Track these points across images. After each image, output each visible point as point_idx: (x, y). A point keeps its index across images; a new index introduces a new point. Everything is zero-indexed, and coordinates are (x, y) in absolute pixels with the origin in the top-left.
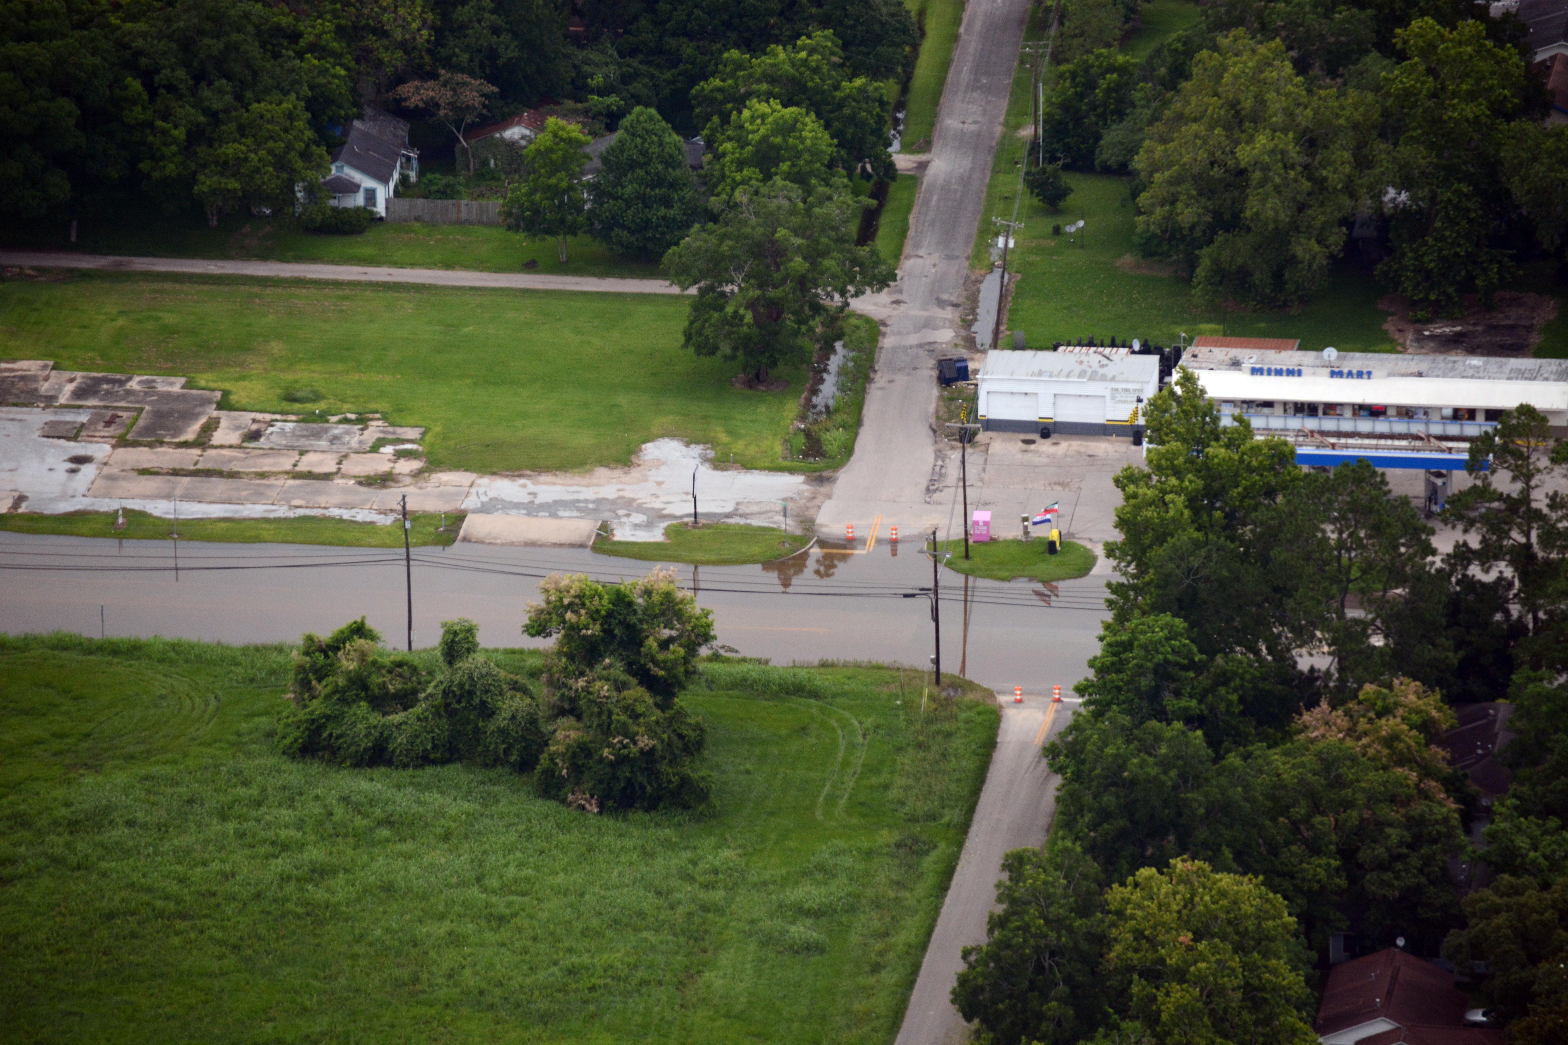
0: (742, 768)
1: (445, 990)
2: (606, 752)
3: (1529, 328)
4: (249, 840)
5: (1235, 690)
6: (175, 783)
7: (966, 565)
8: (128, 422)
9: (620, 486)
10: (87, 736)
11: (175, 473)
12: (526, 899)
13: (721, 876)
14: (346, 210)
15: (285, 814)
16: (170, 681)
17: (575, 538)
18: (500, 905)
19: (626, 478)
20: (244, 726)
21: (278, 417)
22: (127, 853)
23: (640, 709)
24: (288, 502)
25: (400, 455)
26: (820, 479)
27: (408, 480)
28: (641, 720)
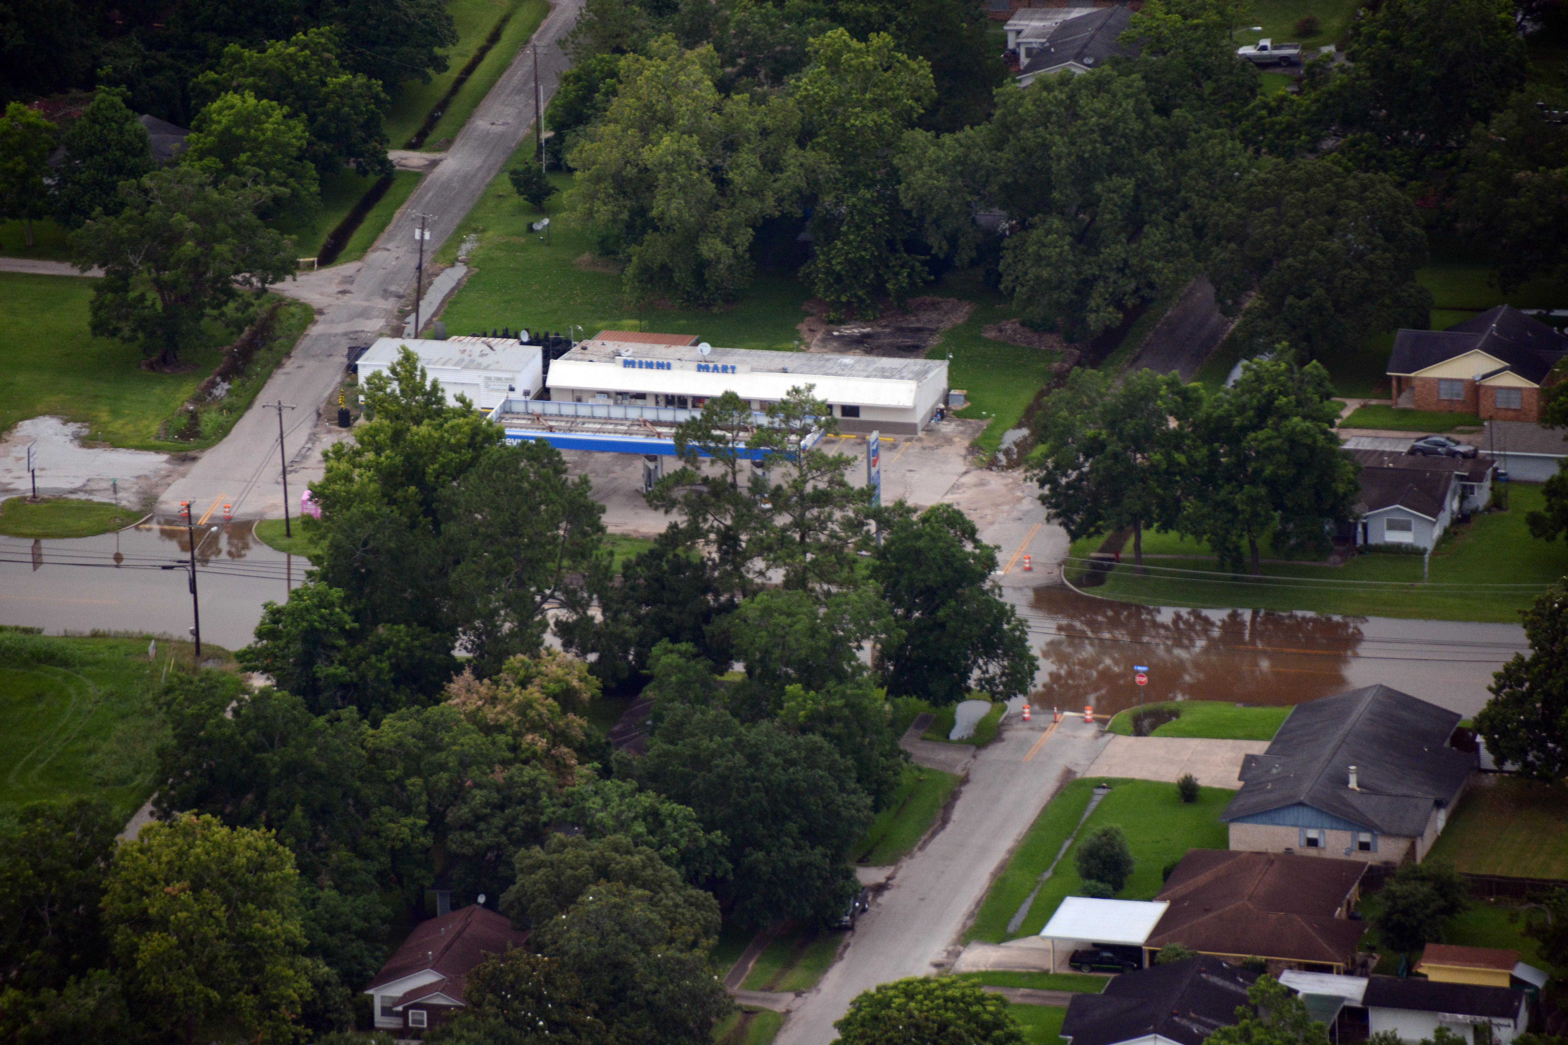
3: (932, 332)
5: (389, 658)
7: (286, 542)
26: (184, 458)
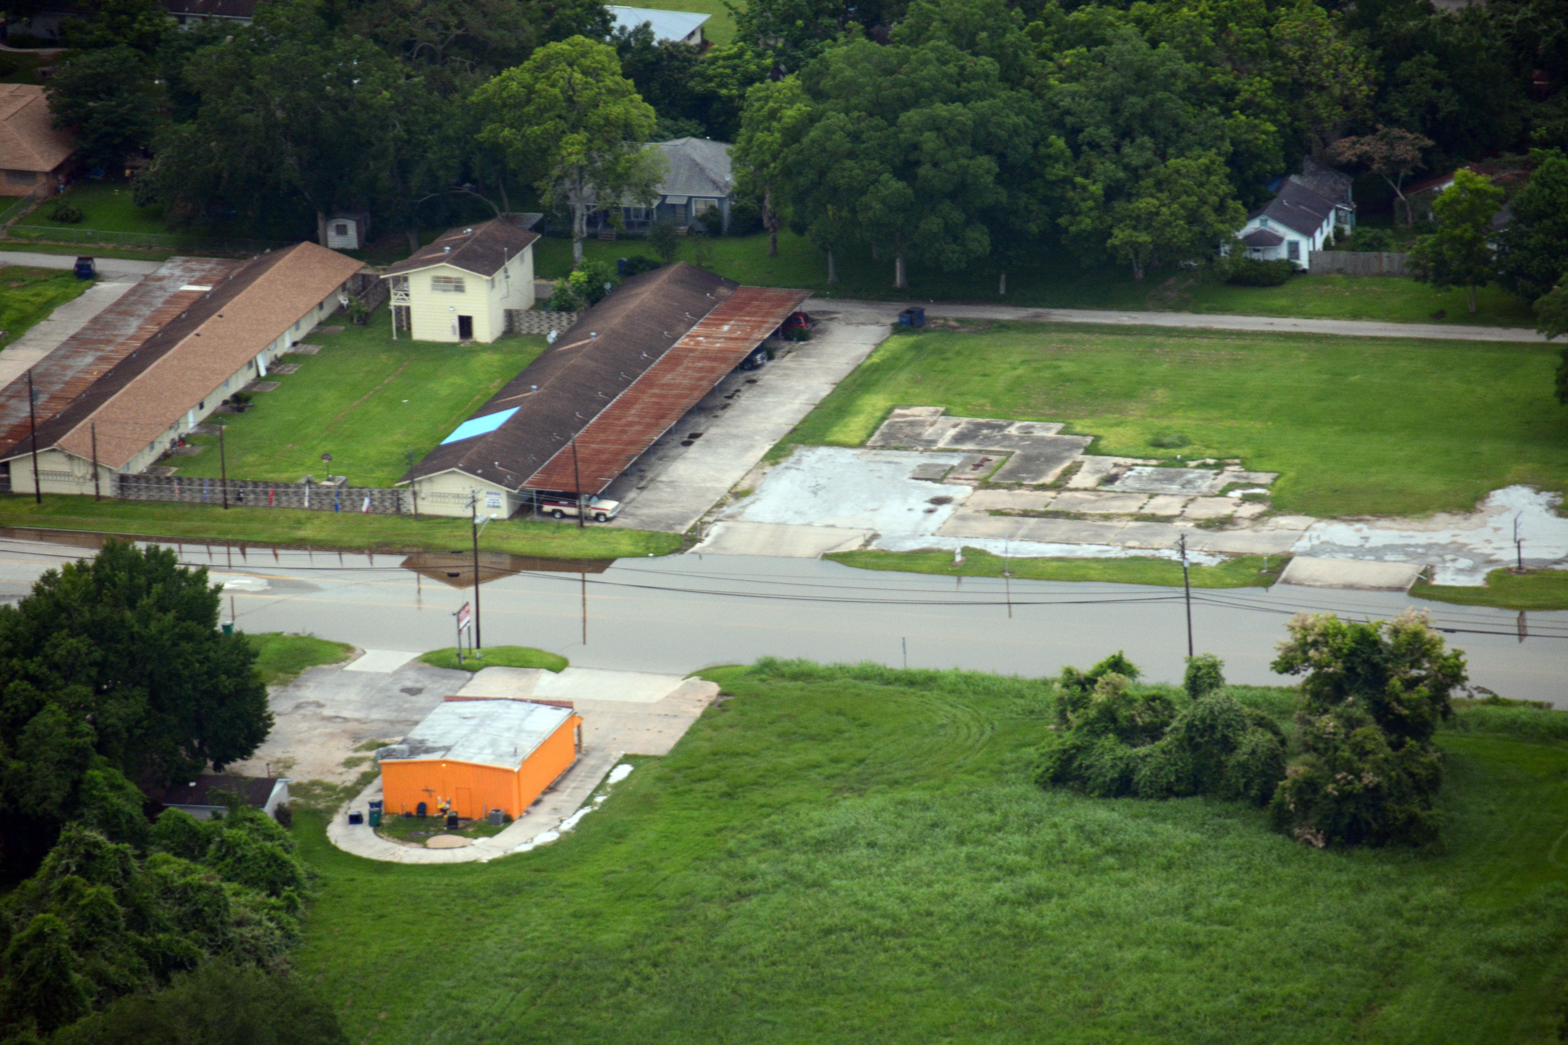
0: (1486, 809)
1: (1124, 1013)
2: (1330, 788)
4: (978, 864)
6: (926, 807)
8: (996, 465)
9: (1456, 532)
10: (861, 761)
11: (1026, 514)
12: (1229, 928)
13: (1430, 913)
14: (1267, 262)
15: (1018, 840)
16: (954, 711)
17: (1394, 581)
18: (1200, 932)
19: (1465, 524)
20: (1008, 756)
21: (1140, 461)
22: (861, 872)
23: (1369, 746)
24: (1123, 542)
25: (1246, 499)
27: (1246, 523)
28: (1370, 757)
